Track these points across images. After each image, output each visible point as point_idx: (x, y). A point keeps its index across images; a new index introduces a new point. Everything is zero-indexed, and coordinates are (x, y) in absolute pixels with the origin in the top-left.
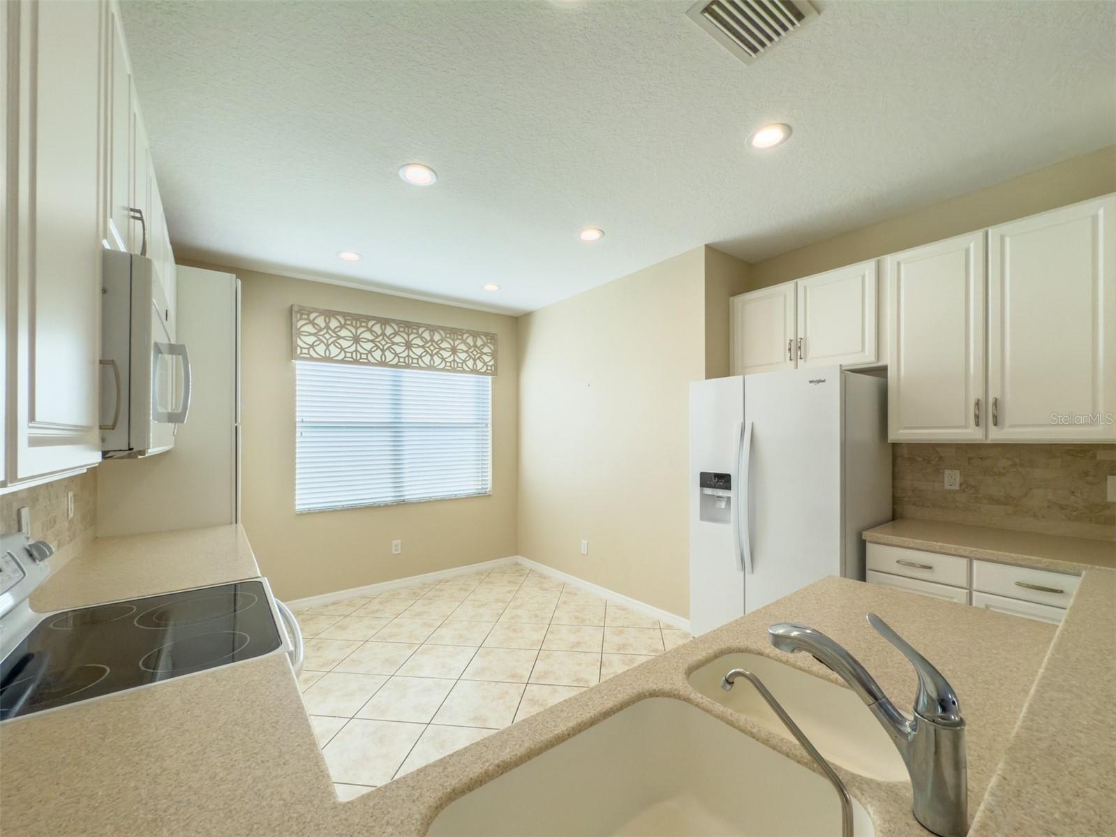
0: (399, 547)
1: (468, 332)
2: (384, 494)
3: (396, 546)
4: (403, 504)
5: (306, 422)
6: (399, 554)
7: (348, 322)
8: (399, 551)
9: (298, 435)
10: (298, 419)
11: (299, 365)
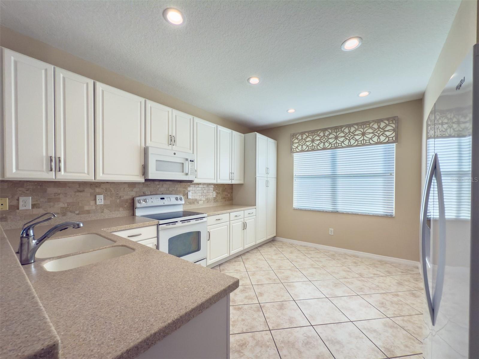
0: (333, 232)
1: (373, 121)
2: (328, 207)
3: (331, 231)
4: (337, 212)
5: (297, 176)
6: (333, 235)
7: (310, 135)
8: (332, 234)
9: (294, 180)
10: (294, 175)
11: (295, 155)
